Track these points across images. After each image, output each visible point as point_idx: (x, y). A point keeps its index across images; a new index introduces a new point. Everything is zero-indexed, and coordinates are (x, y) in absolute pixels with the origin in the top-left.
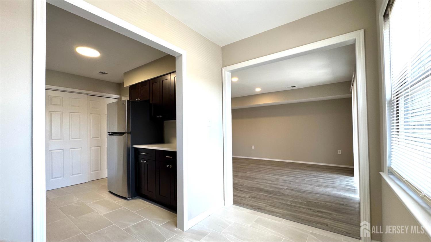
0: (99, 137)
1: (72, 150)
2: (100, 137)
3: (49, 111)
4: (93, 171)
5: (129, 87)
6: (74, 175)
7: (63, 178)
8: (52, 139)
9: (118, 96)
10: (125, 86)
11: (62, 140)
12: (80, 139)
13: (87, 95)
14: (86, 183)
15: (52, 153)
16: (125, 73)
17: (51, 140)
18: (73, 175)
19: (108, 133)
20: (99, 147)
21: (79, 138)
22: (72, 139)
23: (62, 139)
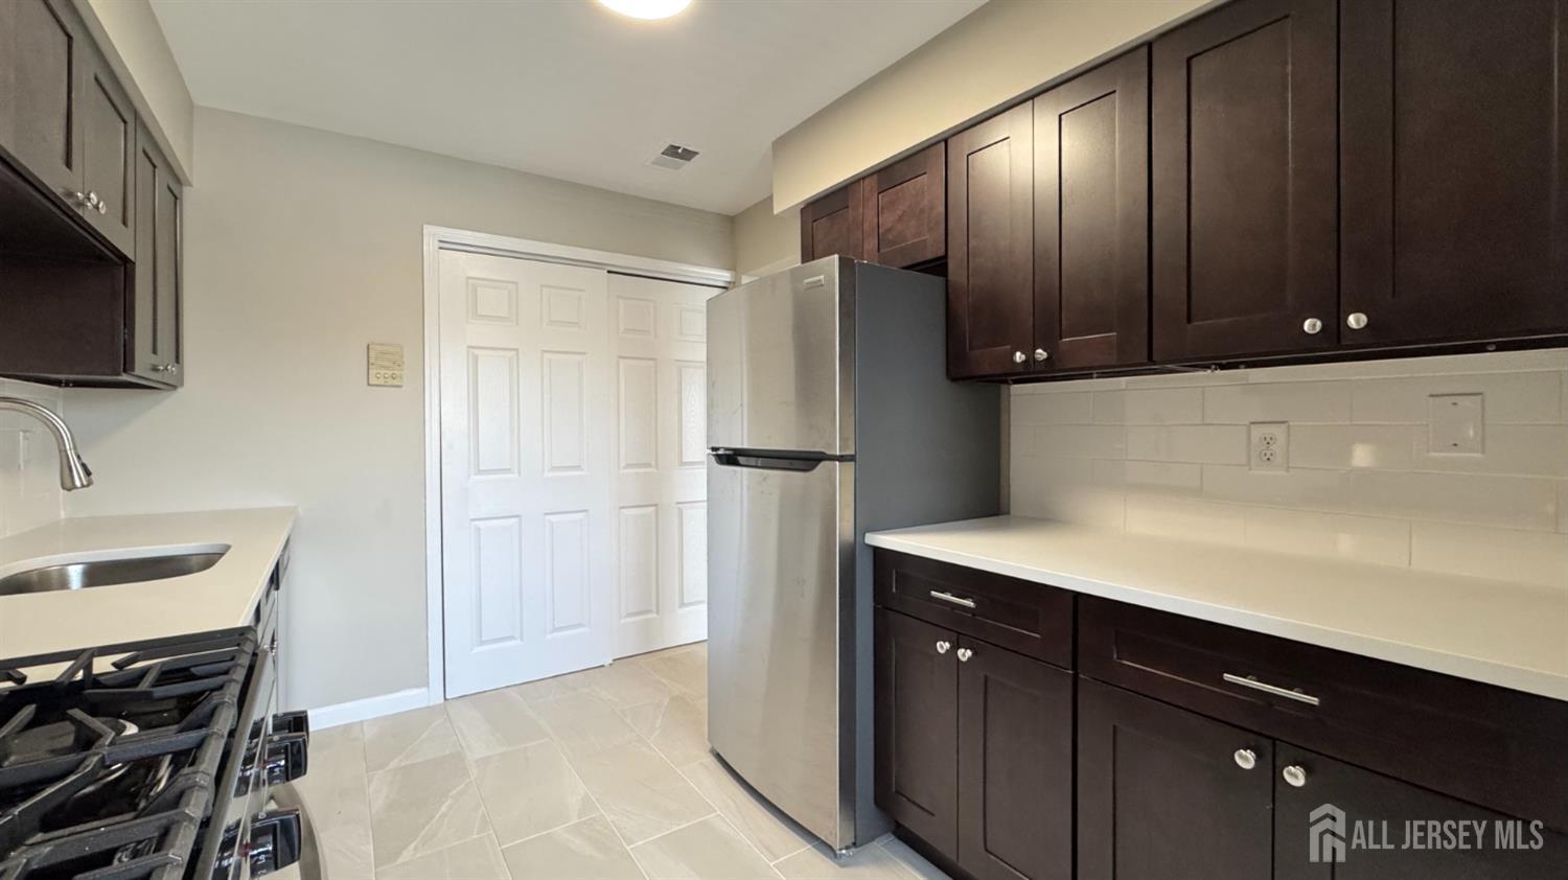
0: (653, 463)
1: (551, 517)
2: (656, 460)
3: (469, 347)
4: (629, 615)
5: (802, 210)
6: (561, 629)
7: (519, 642)
8: (480, 472)
9: (724, 276)
10: (775, 212)
11: (516, 475)
12: (582, 470)
13: (609, 272)
14: (603, 666)
15: (478, 529)
16: (780, 138)
17: (475, 474)
18: (556, 630)
19: (714, 449)
20: (653, 508)
21: (578, 468)
22: (554, 469)
23: (516, 471)
